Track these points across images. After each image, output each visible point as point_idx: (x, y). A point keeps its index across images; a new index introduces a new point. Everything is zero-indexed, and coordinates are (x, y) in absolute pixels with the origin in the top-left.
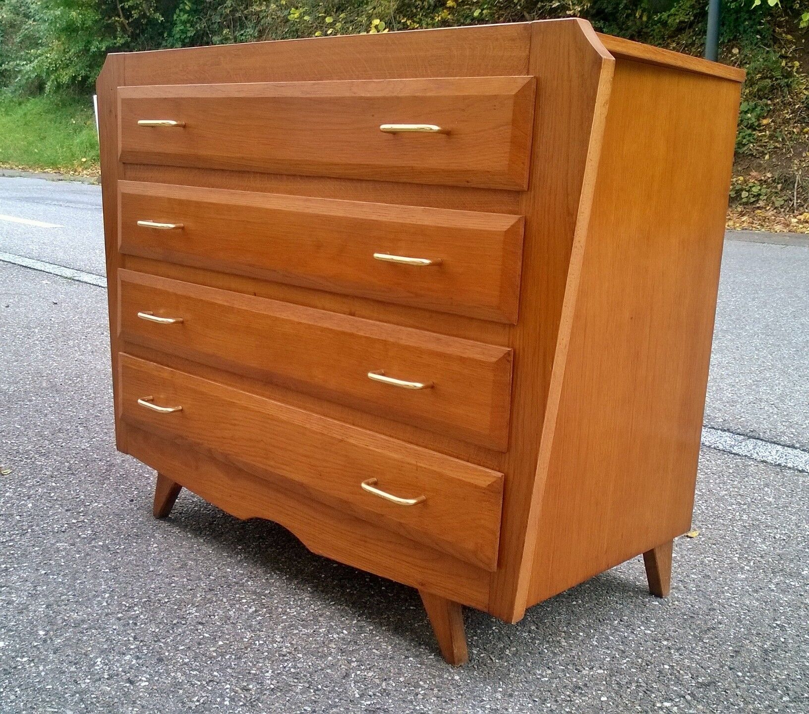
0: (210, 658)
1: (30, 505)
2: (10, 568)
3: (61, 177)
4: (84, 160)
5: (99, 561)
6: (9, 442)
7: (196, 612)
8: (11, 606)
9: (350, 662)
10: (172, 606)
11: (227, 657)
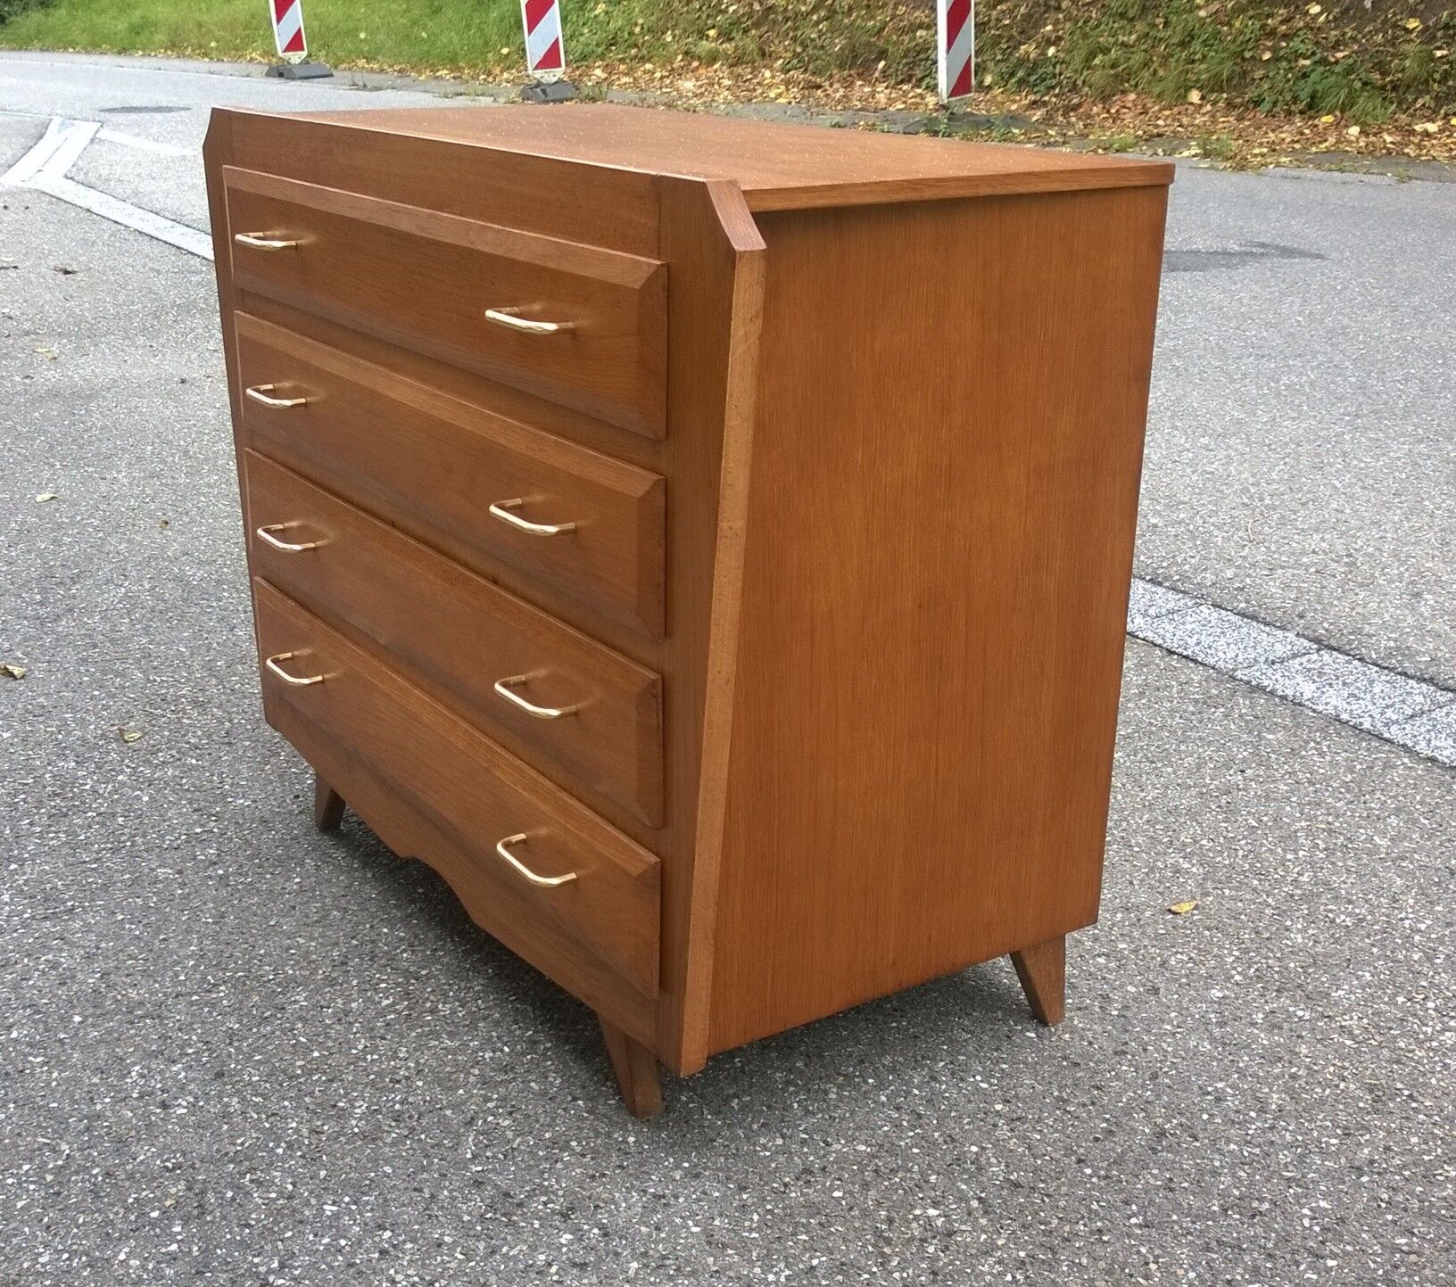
0: (291, 1078)
1: (146, 799)
2: (78, 907)
3: (461, 89)
4: (505, 51)
5: (205, 903)
6: (159, 680)
7: (305, 1000)
8: (54, 973)
9: (487, 1100)
10: (275, 987)
11: (315, 1078)
